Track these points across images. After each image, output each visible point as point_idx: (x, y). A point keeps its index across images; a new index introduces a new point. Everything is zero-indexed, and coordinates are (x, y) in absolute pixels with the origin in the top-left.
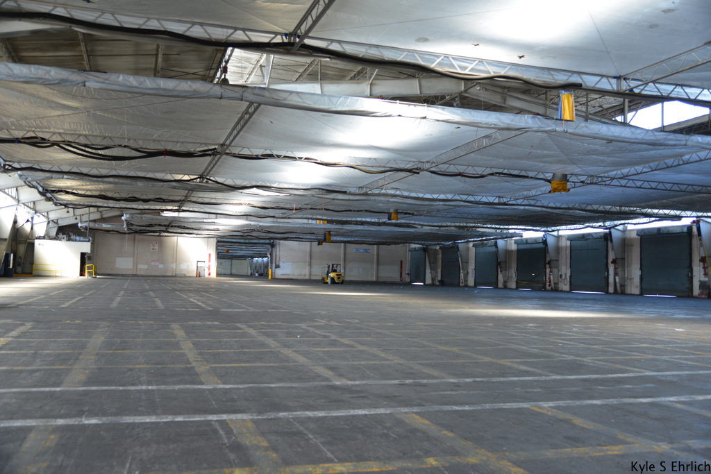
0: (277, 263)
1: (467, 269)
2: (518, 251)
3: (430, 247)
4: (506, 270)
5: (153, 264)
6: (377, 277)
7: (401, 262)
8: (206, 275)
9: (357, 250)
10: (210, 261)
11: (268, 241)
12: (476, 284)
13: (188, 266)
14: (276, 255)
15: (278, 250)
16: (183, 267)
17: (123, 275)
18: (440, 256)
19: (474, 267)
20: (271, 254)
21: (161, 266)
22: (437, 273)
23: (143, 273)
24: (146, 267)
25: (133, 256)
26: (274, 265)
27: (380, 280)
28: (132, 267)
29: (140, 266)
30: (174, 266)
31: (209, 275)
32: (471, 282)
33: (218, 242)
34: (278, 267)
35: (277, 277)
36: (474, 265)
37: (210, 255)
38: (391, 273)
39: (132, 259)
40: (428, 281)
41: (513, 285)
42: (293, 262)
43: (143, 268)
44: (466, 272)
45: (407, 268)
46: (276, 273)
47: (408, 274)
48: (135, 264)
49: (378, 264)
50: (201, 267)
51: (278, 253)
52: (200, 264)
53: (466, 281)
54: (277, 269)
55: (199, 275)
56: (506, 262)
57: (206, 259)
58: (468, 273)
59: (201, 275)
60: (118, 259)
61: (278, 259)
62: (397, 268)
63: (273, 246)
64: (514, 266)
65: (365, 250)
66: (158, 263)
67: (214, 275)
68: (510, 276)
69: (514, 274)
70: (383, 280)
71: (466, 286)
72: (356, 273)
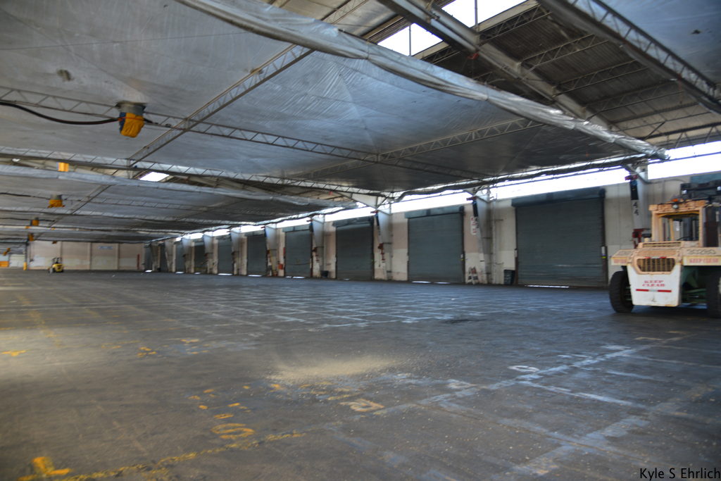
0: (32, 258)
1: (172, 260)
2: (196, 247)
4: (189, 260)
6: (119, 267)
9: (102, 247)
11: (22, 241)
12: (176, 270)
14: (31, 252)
15: (32, 247)
18: (159, 251)
19: (175, 259)
20: (26, 251)
22: (158, 263)
26: (28, 259)
27: (121, 269)
32: (174, 270)
34: (32, 260)
35: (31, 268)
36: (175, 257)
38: (130, 264)
40: (153, 270)
41: (192, 271)
42: (44, 256)
45: (142, 261)
46: (31, 266)
47: (143, 264)
49: (119, 257)
53: (171, 268)
54: (32, 262)
56: (189, 254)
58: (172, 263)
61: (32, 255)
62: (135, 259)
63: (27, 244)
64: (193, 257)
65: (109, 247)
68: (191, 264)
69: (193, 263)
70: (123, 269)
71: (171, 272)
72: (100, 264)
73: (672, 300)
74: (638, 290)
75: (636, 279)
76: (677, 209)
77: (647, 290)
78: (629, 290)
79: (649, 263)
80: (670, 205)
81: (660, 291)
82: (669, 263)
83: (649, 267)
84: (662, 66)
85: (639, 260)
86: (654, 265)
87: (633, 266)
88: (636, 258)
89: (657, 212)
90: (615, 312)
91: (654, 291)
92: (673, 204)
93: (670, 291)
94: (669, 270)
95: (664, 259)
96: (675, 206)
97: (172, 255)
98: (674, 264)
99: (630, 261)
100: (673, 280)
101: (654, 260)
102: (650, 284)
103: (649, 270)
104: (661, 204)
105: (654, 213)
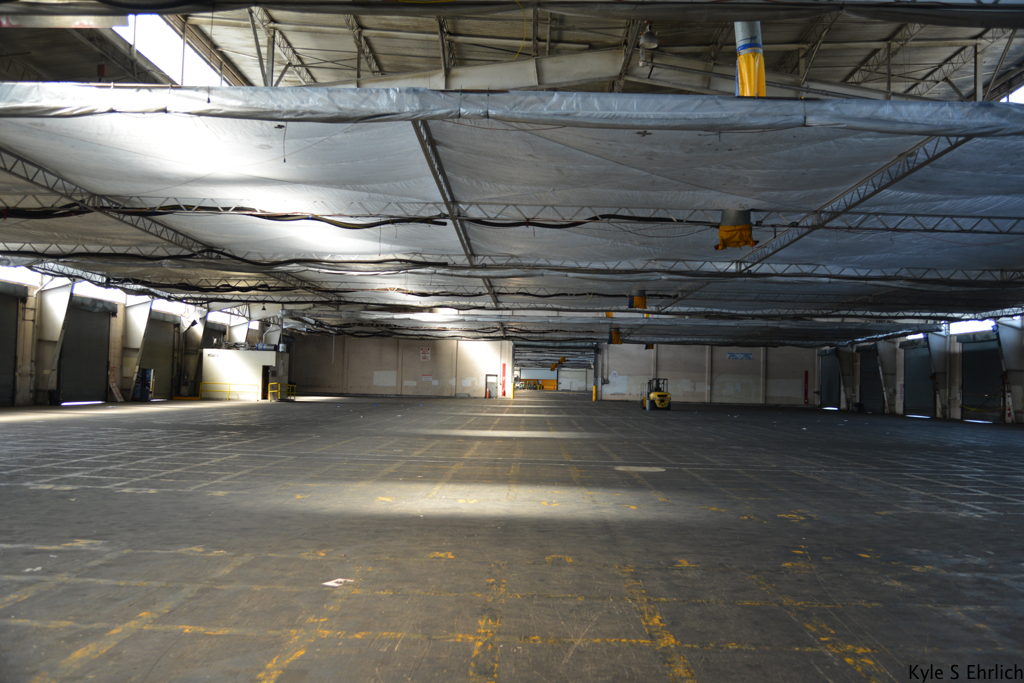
0: (605, 377)
1: (894, 385)
3: (841, 348)
4: (945, 388)
5: (424, 379)
6: (766, 398)
7: (807, 373)
8: (500, 394)
9: (732, 355)
10: (504, 374)
11: (588, 344)
12: (906, 410)
13: (473, 383)
14: (603, 365)
15: (605, 356)
16: (467, 383)
17: (382, 396)
18: (859, 364)
19: (902, 382)
20: (595, 364)
21: (435, 383)
22: (854, 391)
23: (410, 393)
24: (415, 383)
25: (397, 369)
26: (600, 379)
27: (771, 402)
28: (395, 385)
29: (406, 383)
30: (453, 382)
31: (504, 394)
32: (899, 409)
33: (516, 346)
34: (605, 382)
35: (604, 398)
36: (902, 378)
37: (504, 365)
38: (788, 391)
39: (394, 373)
40: (843, 406)
41: (957, 414)
42: (629, 375)
43: (410, 386)
44: (891, 390)
45: (815, 386)
46: (604, 393)
47: (817, 393)
48: (400, 380)
49: (766, 377)
50: (492, 383)
51: (606, 362)
52: (490, 379)
53: (892, 404)
54: (605, 386)
55: (489, 396)
56: (945, 373)
57: (499, 372)
58: (895, 391)
59: (493, 394)
60: (376, 373)
61: (605, 371)
62: (800, 382)
63: (597, 350)
64: (958, 380)
65: (746, 355)
66: (430, 379)
67: (510, 394)
68: (952, 398)
69: (958, 395)
70: (776, 402)
71: (893, 414)
72: (730, 392)
97: (894, 374)
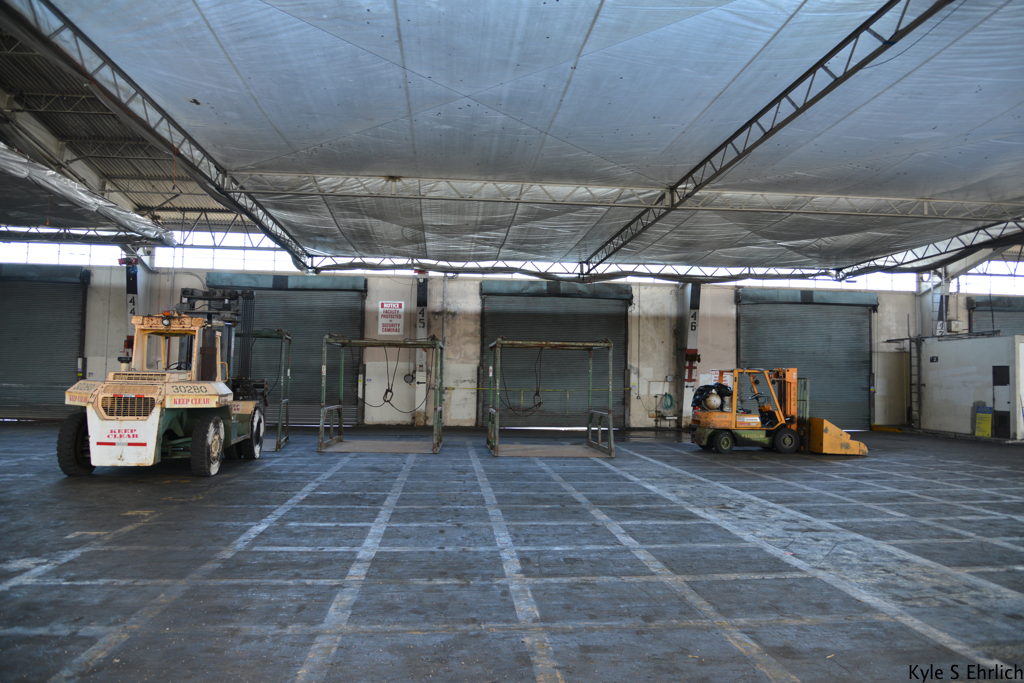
73: (146, 456)
74: (98, 444)
75: (98, 427)
76: (169, 325)
77: (113, 444)
78: (88, 442)
79: (119, 403)
80: (160, 320)
81: (130, 444)
82: (146, 404)
83: (119, 409)
84: (152, 131)
85: (104, 399)
86: (126, 407)
87: (96, 409)
88: (101, 397)
89: (142, 327)
90: (65, 476)
91: (123, 444)
92: (163, 319)
93: (144, 445)
94: (146, 414)
95: (140, 398)
96: (166, 322)
98: (153, 406)
99: (92, 400)
100: (148, 429)
101: (126, 399)
102: (118, 435)
103: (119, 414)
104: (149, 316)
105: (137, 327)
